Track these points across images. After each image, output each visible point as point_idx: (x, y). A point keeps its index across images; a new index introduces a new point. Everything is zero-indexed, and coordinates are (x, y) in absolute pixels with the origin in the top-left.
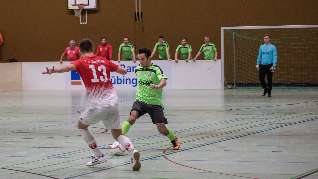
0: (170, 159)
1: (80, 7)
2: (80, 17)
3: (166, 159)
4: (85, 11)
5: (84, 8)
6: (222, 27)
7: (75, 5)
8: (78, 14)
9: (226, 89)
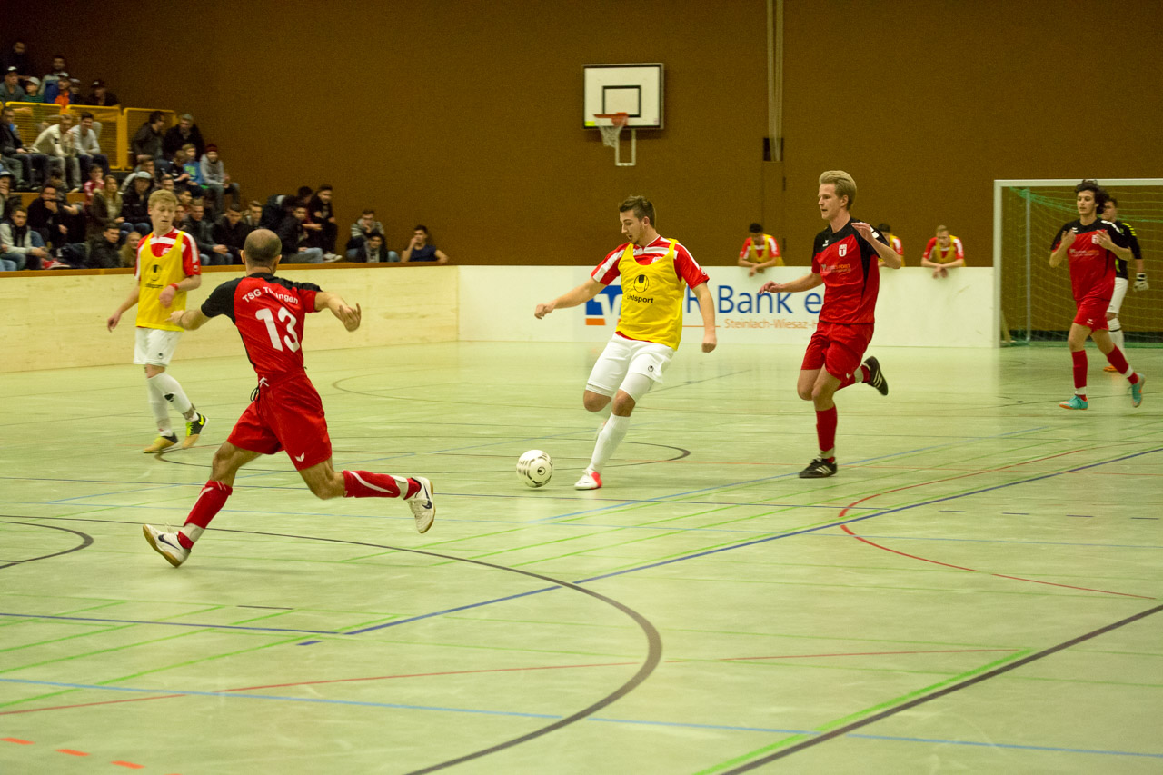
0: (858, 535)
1: (617, 120)
2: (617, 146)
3: (846, 534)
4: (630, 132)
5: (626, 123)
6: (996, 181)
7: (603, 116)
8: (611, 140)
9: (1006, 346)
